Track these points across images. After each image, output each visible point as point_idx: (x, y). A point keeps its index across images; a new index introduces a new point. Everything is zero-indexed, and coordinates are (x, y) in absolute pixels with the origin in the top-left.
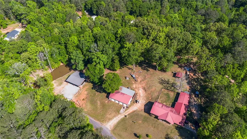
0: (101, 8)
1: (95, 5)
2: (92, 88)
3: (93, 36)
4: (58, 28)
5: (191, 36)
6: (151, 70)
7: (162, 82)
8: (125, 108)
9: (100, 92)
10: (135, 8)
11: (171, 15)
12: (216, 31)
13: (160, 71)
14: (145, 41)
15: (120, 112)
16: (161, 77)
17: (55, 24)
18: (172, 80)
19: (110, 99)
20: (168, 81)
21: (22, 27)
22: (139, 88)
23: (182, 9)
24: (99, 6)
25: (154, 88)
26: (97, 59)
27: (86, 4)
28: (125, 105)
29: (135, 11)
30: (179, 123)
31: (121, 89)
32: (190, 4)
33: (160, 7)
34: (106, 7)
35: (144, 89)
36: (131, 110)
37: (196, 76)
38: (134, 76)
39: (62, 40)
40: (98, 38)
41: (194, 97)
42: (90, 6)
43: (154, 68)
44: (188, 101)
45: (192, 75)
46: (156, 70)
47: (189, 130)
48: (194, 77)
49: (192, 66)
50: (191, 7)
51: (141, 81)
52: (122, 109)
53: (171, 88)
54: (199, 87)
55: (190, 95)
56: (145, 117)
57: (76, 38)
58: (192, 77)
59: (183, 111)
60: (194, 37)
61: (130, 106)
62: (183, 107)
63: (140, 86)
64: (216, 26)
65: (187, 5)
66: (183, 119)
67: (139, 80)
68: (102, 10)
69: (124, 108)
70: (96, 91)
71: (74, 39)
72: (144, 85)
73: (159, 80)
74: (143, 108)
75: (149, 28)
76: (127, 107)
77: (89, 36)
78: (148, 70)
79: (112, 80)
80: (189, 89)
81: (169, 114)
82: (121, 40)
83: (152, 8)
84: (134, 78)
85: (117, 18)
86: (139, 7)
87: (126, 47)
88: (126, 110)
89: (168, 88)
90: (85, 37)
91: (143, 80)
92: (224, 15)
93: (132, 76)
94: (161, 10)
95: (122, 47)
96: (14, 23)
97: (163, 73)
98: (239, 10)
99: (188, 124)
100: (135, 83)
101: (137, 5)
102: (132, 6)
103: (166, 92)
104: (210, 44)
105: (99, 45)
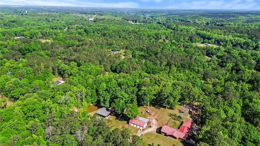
0: (124, 68)
1: (119, 66)
2: (116, 119)
3: (118, 84)
4: (92, 78)
5: (191, 85)
6: (162, 108)
7: (171, 115)
8: (142, 130)
9: (122, 121)
10: (149, 70)
11: (177, 74)
12: (212, 84)
13: (169, 109)
14: (157, 87)
15: (138, 132)
16: (169, 112)
17: (90, 76)
18: (178, 114)
19: (130, 124)
20: (175, 115)
21: (63, 80)
22: (152, 119)
23: (186, 71)
24: (122, 67)
25: (164, 119)
26: (121, 95)
27: (112, 67)
28: (141, 128)
29: (149, 72)
30: (183, 138)
31: (138, 118)
32: (193, 68)
33: (168, 69)
34: (127, 68)
35: (157, 120)
36: (146, 132)
37: (197, 113)
38: (148, 111)
39: (95, 86)
40: (122, 84)
41: (195, 125)
42: (115, 68)
43: (165, 107)
44: (190, 126)
45: (194, 112)
46: (166, 108)
47: (191, 144)
48: (196, 113)
49: (194, 107)
50: (194, 70)
51: (154, 115)
52: (139, 130)
53: (177, 119)
54: (200, 120)
55: (192, 123)
56: (157, 135)
57: (105, 85)
58: (195, 113)
59: (186, 130)
60: (194, 86)
61: (146, 129)
62: (186, 129)
63: (153, 118)
64: (212, 81)
65: (191, 69)
66: (185, 135)
67: (152, 114)
68: (124, 70)
69: (140, 130)
70: (119, 120)
71: (104, 85)
72: (156, 117)
73: (168, 114)
74: (155, 130)
75: (160, 80)
76: (143, 130)
77: (115, 84)
78: (159, 109)
79: (132, 108)
80: (192, 120)
81: (175, 132)
82: (139, 86)
83: (162, 70)
84: (148, 113)
85: (135, 74)
86: (153, 69)
87: (143, 90)
88: (142, 132)
89: (176, 119)
90: (112, 84)
91: (156, 114)
92: (220, 75)
93: (147, 112)
94: (169, 71)
95: (139, 90)
96: (57, 77)
97: (171, 110)
98: (233, 73)
99: (190, 140)
100: (149, 116)
101: (151, 68)
102: (147, 69)
103: (174, 121)
104: (207, 92)
105: (123, 88)
